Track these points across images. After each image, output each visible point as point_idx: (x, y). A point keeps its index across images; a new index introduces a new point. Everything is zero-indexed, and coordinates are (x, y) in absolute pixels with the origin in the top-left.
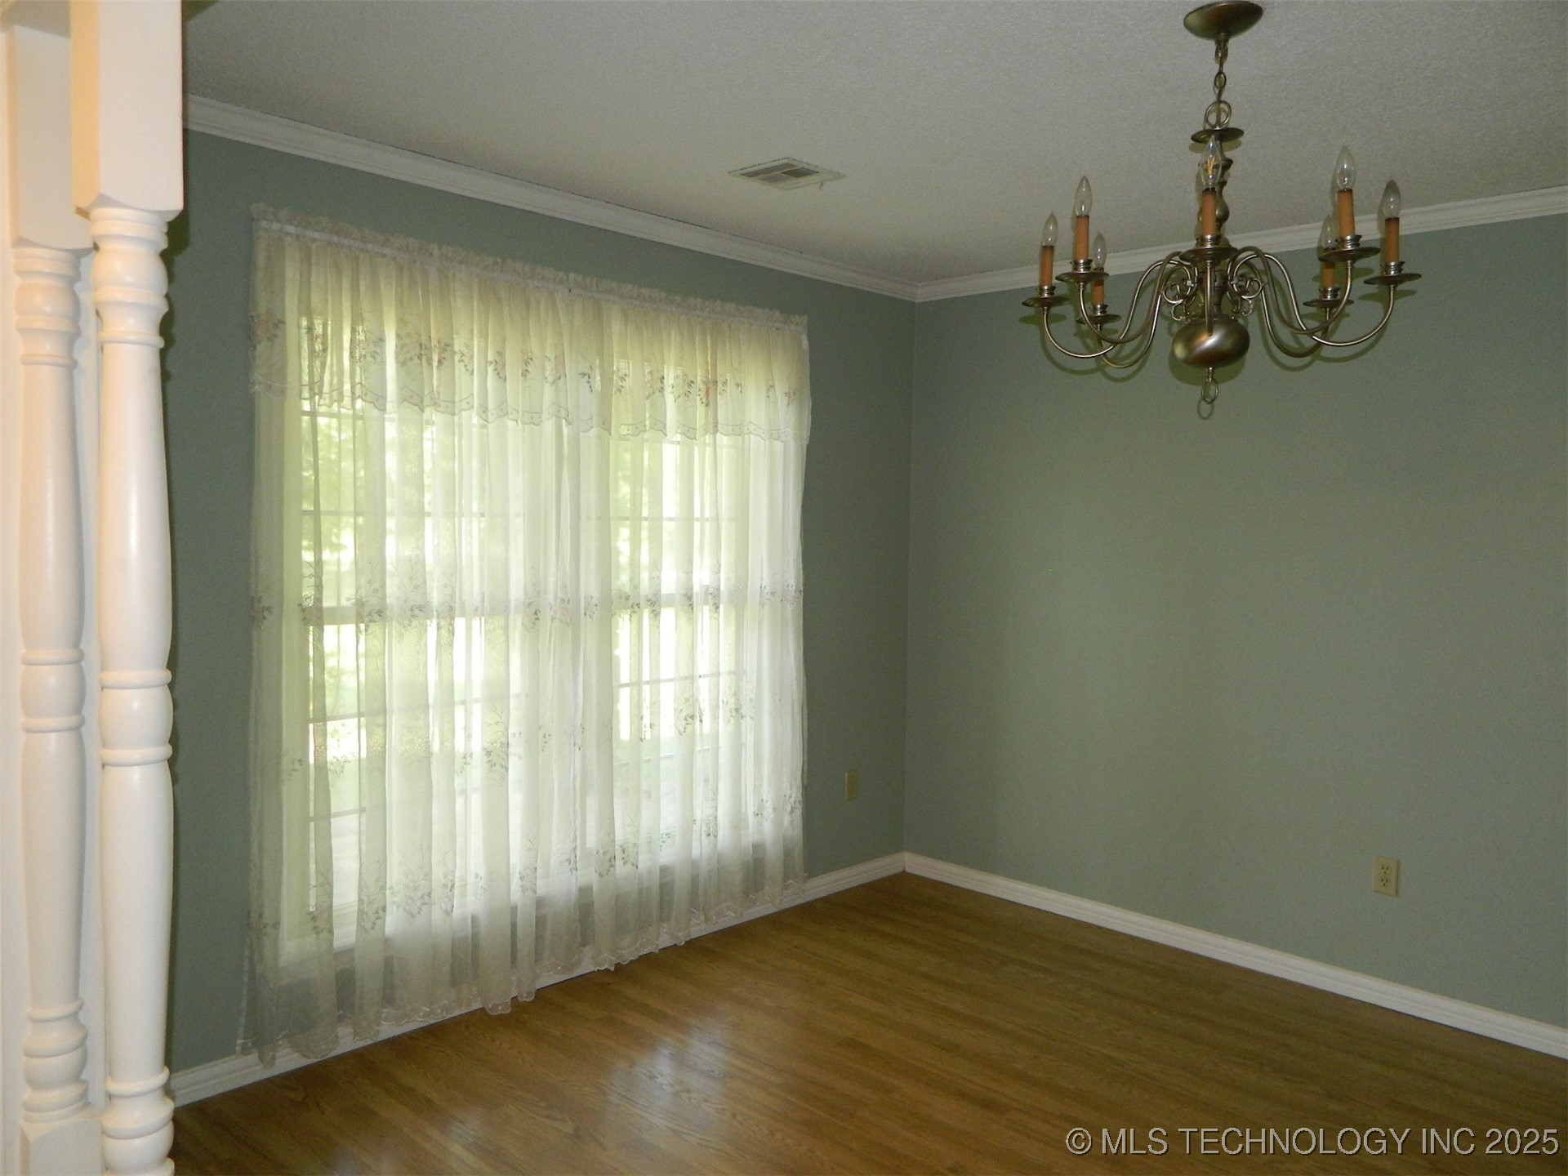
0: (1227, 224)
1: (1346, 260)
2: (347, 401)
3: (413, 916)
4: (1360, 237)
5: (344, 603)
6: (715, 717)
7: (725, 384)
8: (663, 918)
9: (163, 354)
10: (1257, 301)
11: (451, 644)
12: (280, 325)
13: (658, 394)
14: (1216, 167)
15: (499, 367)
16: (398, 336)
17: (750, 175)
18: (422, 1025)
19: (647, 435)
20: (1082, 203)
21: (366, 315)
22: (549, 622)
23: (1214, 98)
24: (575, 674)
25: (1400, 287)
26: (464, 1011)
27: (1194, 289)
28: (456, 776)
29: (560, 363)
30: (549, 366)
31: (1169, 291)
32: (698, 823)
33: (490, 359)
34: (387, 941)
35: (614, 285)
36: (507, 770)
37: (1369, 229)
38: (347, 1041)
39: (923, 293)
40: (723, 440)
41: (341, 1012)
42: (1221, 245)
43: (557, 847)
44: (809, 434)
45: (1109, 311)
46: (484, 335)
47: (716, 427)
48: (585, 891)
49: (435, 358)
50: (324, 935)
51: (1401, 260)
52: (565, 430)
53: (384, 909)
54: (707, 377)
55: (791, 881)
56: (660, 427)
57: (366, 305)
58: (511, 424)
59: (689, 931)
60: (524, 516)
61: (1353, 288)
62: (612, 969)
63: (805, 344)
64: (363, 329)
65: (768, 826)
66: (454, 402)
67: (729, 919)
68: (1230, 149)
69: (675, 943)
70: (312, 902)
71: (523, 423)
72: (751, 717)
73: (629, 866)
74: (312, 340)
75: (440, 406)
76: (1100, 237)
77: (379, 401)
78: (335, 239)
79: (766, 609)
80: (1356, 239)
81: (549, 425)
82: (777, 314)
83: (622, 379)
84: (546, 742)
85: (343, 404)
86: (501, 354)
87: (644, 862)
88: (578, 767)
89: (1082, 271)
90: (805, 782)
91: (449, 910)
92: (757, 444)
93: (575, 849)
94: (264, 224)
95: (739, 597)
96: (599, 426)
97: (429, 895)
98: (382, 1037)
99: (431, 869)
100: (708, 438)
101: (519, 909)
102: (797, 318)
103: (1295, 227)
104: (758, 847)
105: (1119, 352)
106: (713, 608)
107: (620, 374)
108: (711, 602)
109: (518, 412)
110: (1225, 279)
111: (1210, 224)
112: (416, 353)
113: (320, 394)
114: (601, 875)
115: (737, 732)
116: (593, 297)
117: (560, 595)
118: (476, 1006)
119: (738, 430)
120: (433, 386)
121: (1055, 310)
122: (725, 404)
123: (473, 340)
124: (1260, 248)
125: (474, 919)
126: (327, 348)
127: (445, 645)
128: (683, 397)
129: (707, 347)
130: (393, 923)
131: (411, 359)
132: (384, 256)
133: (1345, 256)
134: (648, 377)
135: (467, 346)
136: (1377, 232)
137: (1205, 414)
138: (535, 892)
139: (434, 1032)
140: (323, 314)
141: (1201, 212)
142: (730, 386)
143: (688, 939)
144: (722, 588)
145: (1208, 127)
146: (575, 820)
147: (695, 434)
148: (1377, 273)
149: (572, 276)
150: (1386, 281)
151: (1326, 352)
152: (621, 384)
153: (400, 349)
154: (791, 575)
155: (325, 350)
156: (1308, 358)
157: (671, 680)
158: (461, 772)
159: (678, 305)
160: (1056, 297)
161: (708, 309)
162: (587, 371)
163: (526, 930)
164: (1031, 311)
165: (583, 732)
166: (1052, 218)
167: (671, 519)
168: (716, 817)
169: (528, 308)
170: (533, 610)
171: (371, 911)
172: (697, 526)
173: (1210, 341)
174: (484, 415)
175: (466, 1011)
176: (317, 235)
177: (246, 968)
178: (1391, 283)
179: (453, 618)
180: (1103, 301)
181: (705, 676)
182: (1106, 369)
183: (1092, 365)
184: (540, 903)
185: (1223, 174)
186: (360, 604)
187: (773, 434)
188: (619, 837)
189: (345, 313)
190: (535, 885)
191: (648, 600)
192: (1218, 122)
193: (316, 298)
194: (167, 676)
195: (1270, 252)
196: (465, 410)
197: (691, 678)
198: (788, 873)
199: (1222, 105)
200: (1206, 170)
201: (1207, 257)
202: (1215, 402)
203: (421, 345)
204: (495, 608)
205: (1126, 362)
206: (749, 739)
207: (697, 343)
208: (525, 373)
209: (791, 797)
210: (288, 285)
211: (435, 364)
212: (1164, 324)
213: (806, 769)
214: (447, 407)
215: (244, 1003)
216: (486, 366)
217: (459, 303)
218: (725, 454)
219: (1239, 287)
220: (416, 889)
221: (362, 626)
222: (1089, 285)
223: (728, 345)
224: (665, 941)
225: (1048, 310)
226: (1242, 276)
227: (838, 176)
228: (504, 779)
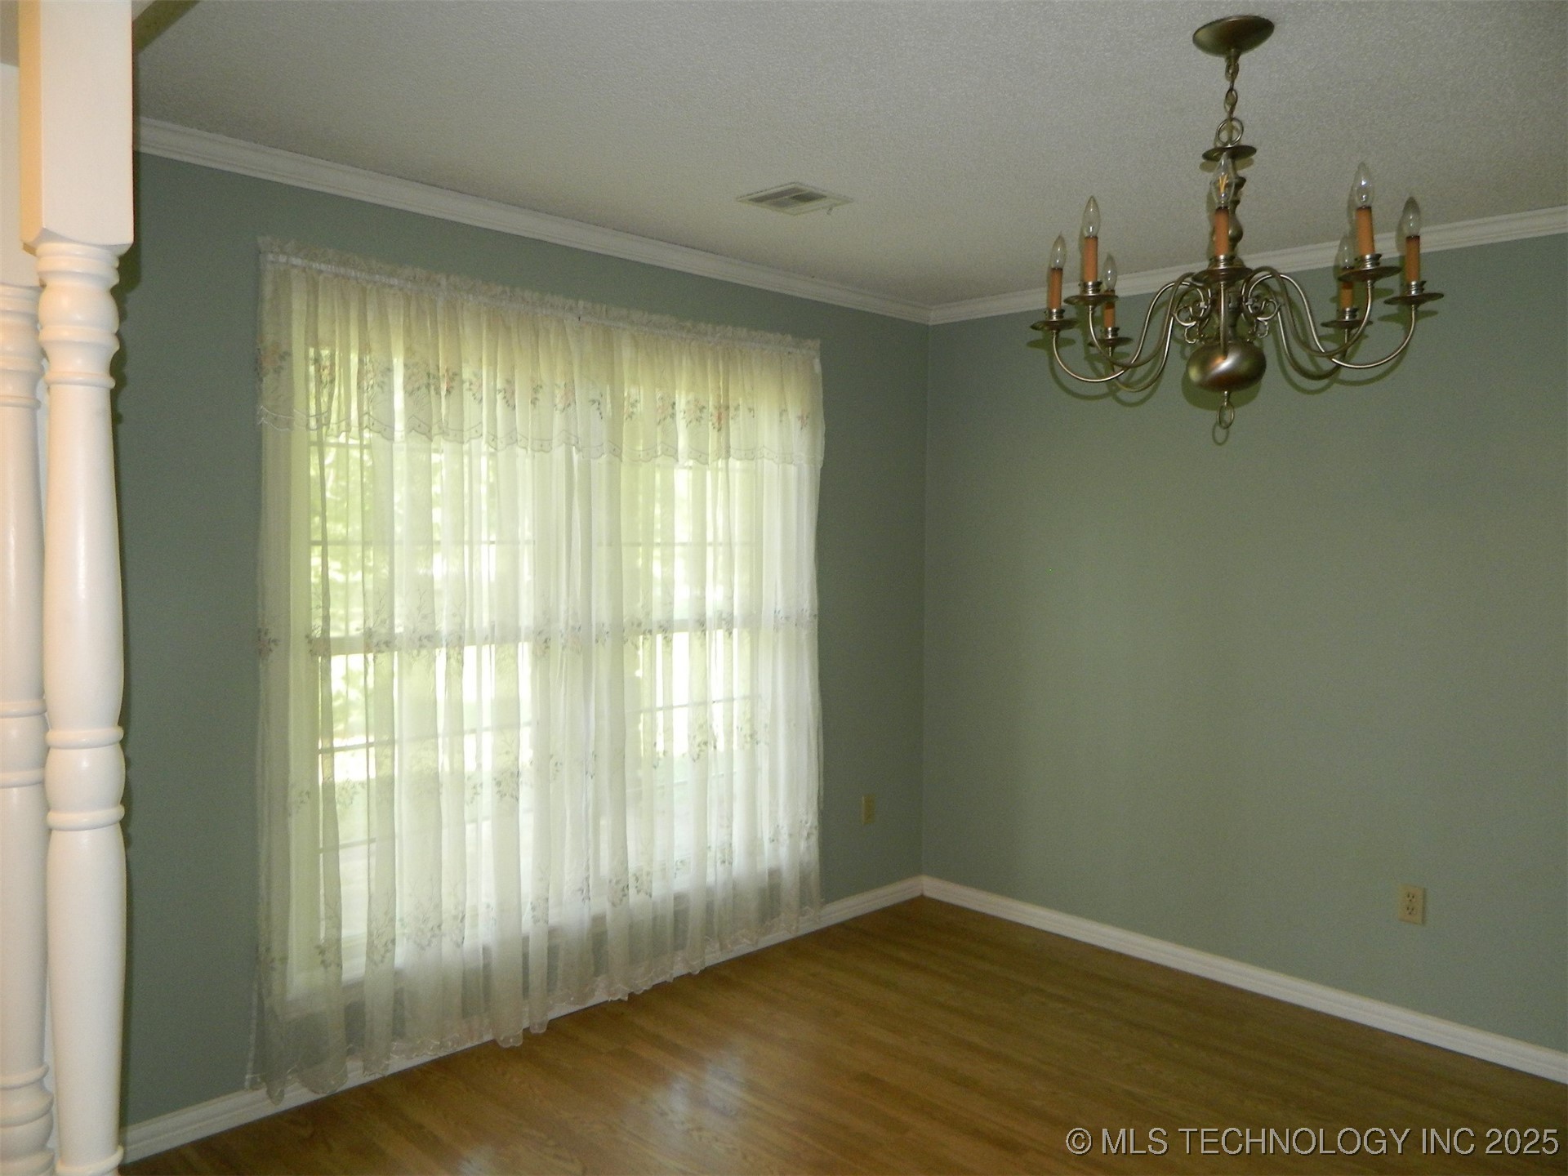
0: (1240, 244)
1: (1366, 280)
2: (355, 430)
3: (423, 948)
4: (1380, 256)
5: (353, 632)
6: (729, 742)
7: (737, 408)
8: (678, 946)
9: (114, 395)
10: (1273, 322)
11: (461, 674)
12: (286, 357)
13: (669, 420)
14: (1228, 186)
15: (508, 395)
16: (406, 365)
17: (759, 200)
18: (434, 1058)
19: (659, 461)
20: (1090, 223)
21: (374, 346)
22: (560, 650)
23: (1225, 116)
24: (587, 701)
25: (1422, 307)
26: (476, 1043)
27: (1207, 311)
28: (466, 807)
29: (570, 390)
30: (559, 393)
31: (1181, 314)
32: (713, 849)
33: (499, 386)
34: (398, 974)
35: (624, 312)
36: (517, 799)
37: (1388, 247)
38: (356, 1075)
39: (936, 316)
40: (736, 464)
41: (351, 1045)
42: (1236, 265)
43: (569, 876)
44: (822, 458)
45: (1121, 334)
46: (493, 363)
47: (728, 452)
48: (598, 920)
49: (444, 387)
50: (333, 968)
51: (1422, 279)
52: (576, 457)
53: (393, 941)
54: (719, 402)
55: (807, 907)
56: (672, 452)
57: (374, 335)
58: (520, 451)
59: (704, 959)
60: (534, 544)
61: (1372, 308)
62: (626, 998)
63: (818, 368)
64: (370, 359)
65: (784, 852)
66: (462, 430)
67: (744, 947)
68: (1243, 168)
69: (690, 971)
70: (322, 935)
71: (533, 450)
72: (766, 743)
73: (642, 894)
74: (319, 371)
75: (448, 435)
76: (1110, 258)
77: (387, 431)
78: (342, 270)
79: (781, 634)
80: (1376, 258)
81: (559, 453)
82: (789, 338)
83: (633, 405)
84: (557, 771)
85: (351, 434)
86: (510, 382)
87: (658, 890)
88: (590, 795)
89: (1090, 293)
90: (822, 807)
91: (460, 941)
92: (770, 467)
93: (587, 879)
94: (270, 257)
95: (753, 622)
96: (610, 452)
97: (439, 926)
98: (390, 1071)
99: (441, 901)
100: (721, 463)
101: (531, 940)
102: (810, 343)
103: (1310, 247)
104: (774, 873)
105: (1131, 375)
106: (727, 634)
107: (631, 400)
108: (725, 627)
109: (527, 439)
110: (1240, 300)
111: (1224, 244)
112: (423, 382)
113: (328, 424)
114: (614, 904)
115: (752, 757)
116: (603, 324)
117: (571, 622)
118: (487, 1038)
119: (751, 454)
120: (441, 415)
121: (1064, 334)
122: (736, 428)
123: (481, 368)
124: (1275, 268)
125: (486, 950)
126: (334, 379)
127: (455, 673)
128: (694, 423)
129: (718, 372)
130: (402, 955)
131: (419, 389)
132: (391, 286)
133: (1365, 275)
134: (659, 404)
135: (475, 375)
136: (1396, 250)
137: (1220, 440)
138: (547, 922)
139: (444, 1065)
140: (331, 344)
141: (1213, 233)
142: (743, 410)
143: (703, 968)
144: (736, 612)
145: (1219, 145)
146: (588, 849)
147: (707, 459)
148: (1397, 294)
149: (581, 303)
150: (1407, 301)
151: (1343, 375)
152: (631, 410)
153: (408, 379)
154: (806, 600)
155: (332, 381)
156: (1325, 382)
157: (685, 706)
158: (472, 802)
159: (689, 331)
160: (1064, 321)
161: (719, 335)
162: (597, 397)
163: (538, 962)
164: (1039, 335)
165: (595, 760)
166: (1060, 240)
167: (683, 544)
168: (731, 844)
169: (537, 336)
170: (544, 638)
171: (380, 944)
172: (710, 550)
173: (1225, 364)
174: (493, 444)
175: (477, 1043)
176: (323, 267)
177: (255, 1000)
178: (1413, 303)
179: (462, 648)
180: (1114, 323)
181: (719, 701)
182: (1118, 394)
183: (1104, 389)
184: (552, 933)
185: (1235, 194)
186: (368, 634)
187: (786, 458)
188: (632, 865)
189: (352, 344)
190: (547, 915)
191: (661, 627)
192: (1230, 140)
193: (323, 331)
194: (118, 733)
195: (1287, 271)
196: (474, 438)
197: (704, 703)
198: (804, 899)
199: (1235, 123)
200: (1219, 189)
201: (1221, 278)
202: (1231, 427)
203: (429, 375)
204: (504, 636)
205: (1140, 385)
206: (764, 764)
207: (709, 367)
208: (534, 401)
209: (806, 823)
210: (295, 316)
211: (443, 393)
212: (1177, 347)
213: (822, 794)
214: (456, 435)
215: (252, 1037)
216: (495, 393)
217: (467, 330)
218: (737, 479)
219: (1255, 308)
220: (425, 921)
221: (370, 656)
222: (1098, 309)
223: (739, 370)
224: (679, 970)
225: (1057, 333)
226: (1258, 297)
227: (846, 201)
228: (514, 811)
